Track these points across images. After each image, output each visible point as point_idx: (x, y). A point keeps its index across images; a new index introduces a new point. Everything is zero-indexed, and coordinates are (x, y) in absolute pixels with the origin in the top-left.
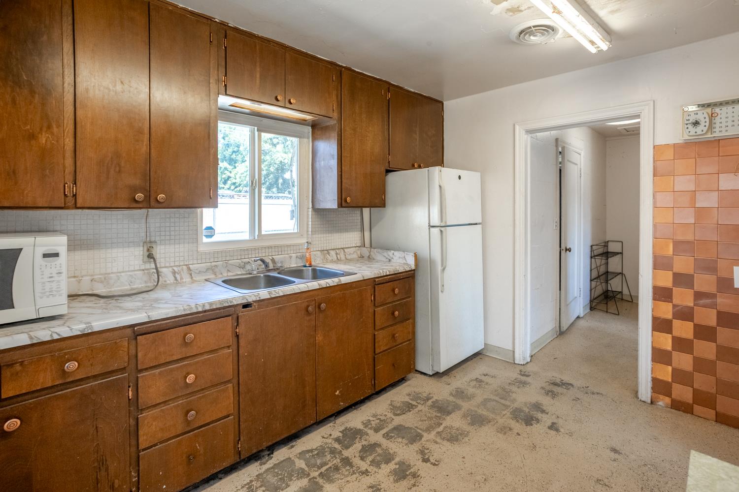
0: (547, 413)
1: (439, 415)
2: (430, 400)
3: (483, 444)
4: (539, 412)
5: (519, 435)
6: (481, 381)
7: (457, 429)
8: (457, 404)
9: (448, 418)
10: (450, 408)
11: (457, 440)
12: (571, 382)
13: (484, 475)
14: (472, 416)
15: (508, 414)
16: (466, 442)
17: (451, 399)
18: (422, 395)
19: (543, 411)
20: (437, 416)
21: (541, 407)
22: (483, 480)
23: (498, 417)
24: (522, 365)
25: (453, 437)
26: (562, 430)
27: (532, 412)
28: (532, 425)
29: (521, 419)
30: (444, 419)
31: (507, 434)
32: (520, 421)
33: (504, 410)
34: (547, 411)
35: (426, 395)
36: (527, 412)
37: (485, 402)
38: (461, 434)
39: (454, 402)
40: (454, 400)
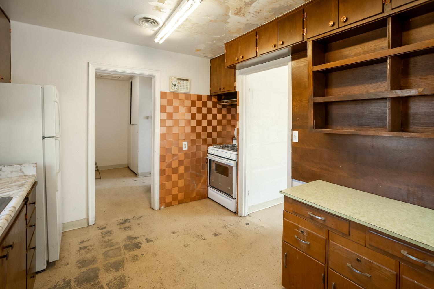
0: (138, 237)
1: (92, 283)
2: (71, 283)
3: (137, 273)
4: (135, 239)
5: (143, 255)
6: (85, 248)
7: (115, 279)
8: (92, 269)
9: (100, 279)
10: (92, 274)
11: (124, 284)
12: (126, 218)
13: (158, 282)
14: (111, 267)
15: (125, 250)
16: (129, 280)
17: (83, 270)
18: (59, 285)
19: (136, 238)
20: (93, 285)
21: (132, 237)
22: (161, 284)
23: (123, 256)
24: (94, 224)
25: (119, 285)
26: (152, 239)
27: (133, 242)
28: (141, 247)
29: (134, 248)
30: (99, 282)
31: (139, 259)
32: (134, 249)
33: (121, 251)
34: (137, 236)
35: (63, 283)
36: (130, 243)
37: (105, 255)
38: (121, 279)
39: (89, 269)
40: (87, 269)
